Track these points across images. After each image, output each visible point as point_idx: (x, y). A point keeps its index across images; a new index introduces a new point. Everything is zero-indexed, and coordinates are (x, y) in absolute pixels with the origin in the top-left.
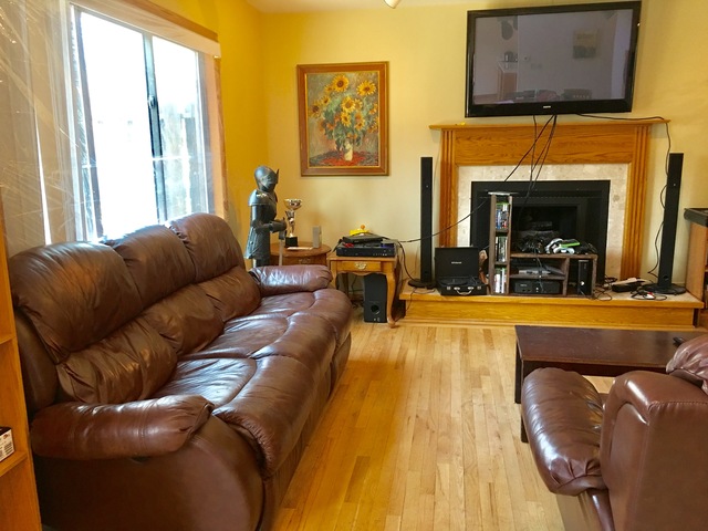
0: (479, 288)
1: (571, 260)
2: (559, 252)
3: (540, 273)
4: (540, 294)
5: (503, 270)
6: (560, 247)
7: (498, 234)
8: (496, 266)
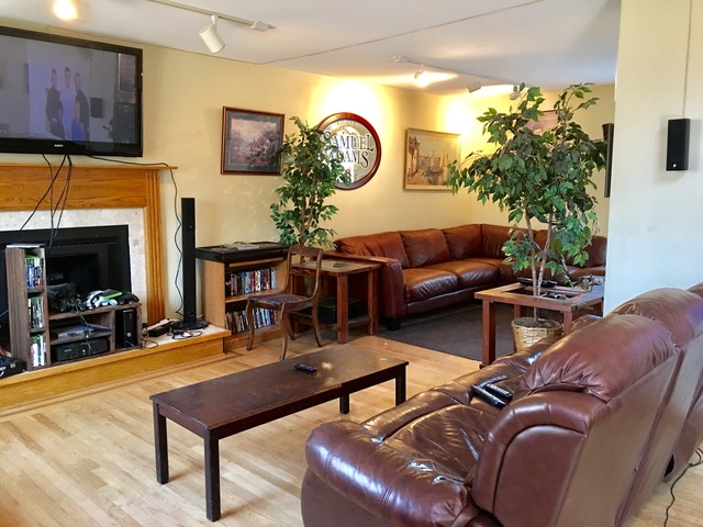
0: (13, 366)
1: (117, 312)
2: (101, 305)
3: (86, 333)
4: (87, 356)
5: (41, 337)
6: (101, 299)
7: (31, 295)
8: (32, 334)
